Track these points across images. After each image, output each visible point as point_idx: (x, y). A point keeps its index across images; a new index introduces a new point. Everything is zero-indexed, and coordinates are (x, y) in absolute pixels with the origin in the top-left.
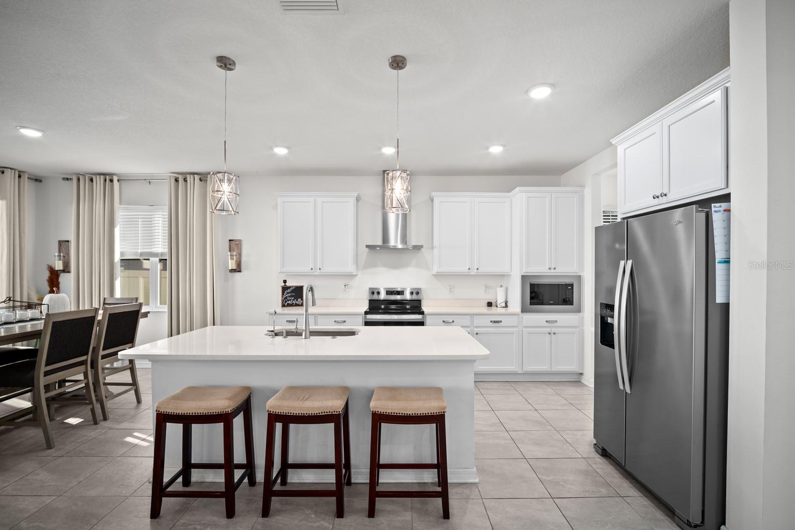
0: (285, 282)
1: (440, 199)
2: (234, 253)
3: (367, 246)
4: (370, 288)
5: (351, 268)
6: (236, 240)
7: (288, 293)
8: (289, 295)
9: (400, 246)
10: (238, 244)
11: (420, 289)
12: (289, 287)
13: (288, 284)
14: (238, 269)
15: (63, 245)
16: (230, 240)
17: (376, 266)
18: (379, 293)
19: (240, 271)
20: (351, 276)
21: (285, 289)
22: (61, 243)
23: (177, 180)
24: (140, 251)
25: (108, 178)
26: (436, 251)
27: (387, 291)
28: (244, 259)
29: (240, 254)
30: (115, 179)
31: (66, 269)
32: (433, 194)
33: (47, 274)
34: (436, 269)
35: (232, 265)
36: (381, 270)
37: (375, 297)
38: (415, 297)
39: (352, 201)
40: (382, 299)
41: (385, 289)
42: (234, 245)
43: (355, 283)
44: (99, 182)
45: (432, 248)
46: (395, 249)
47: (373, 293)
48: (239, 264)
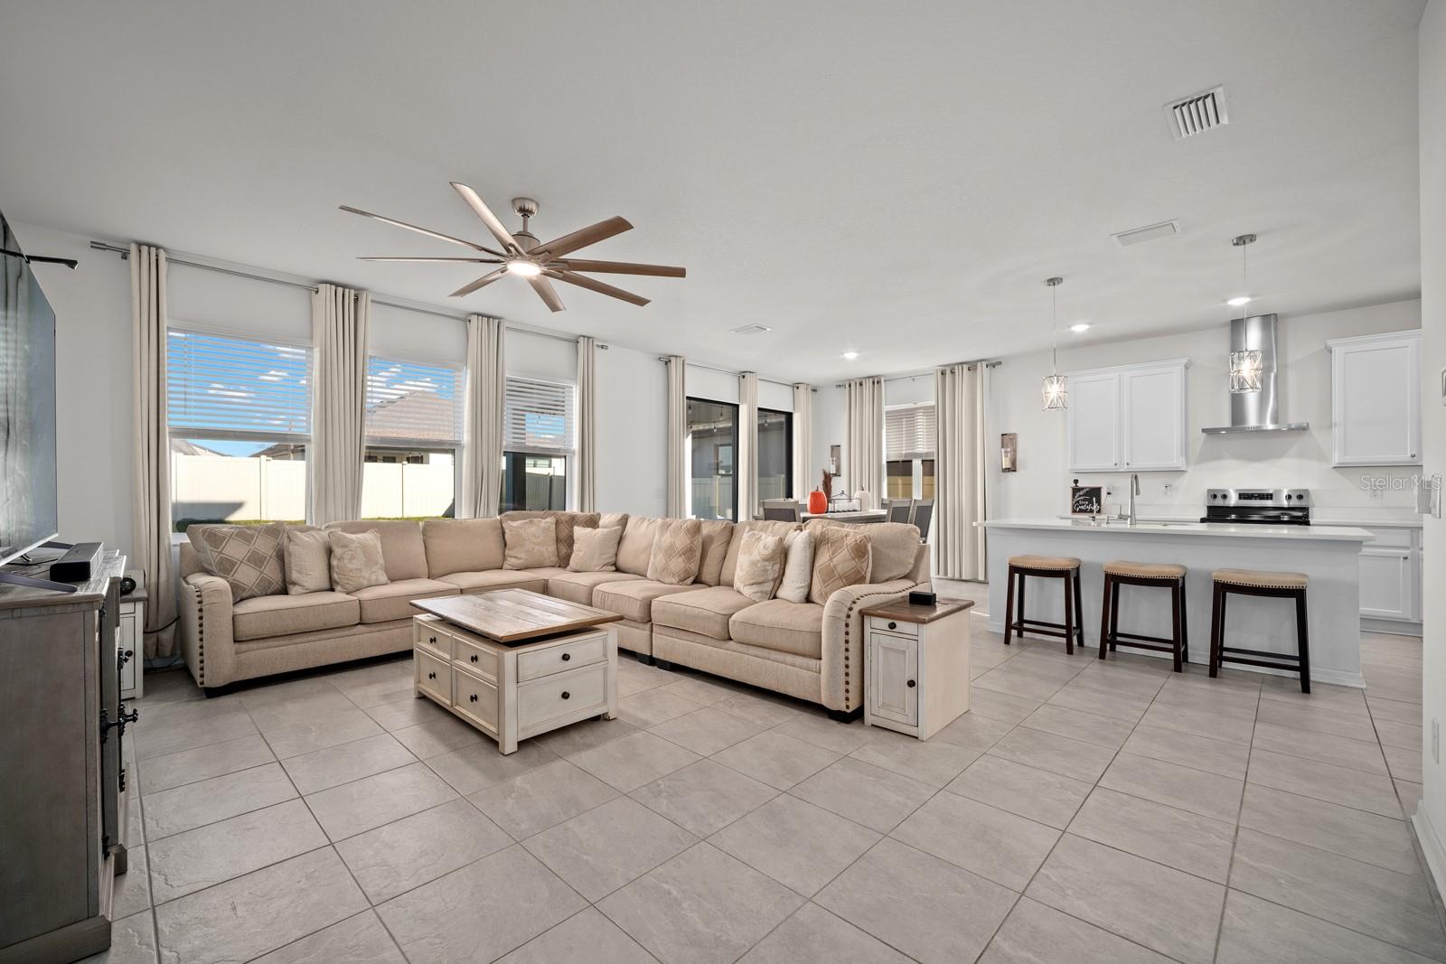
0: (1076, 481)
1: (1340, 350)
2: (1009, 450)
3: (1204, 430)
4: (1208, 490)
5: (1177, 461)
6: (1010, 434)
7: (1080, 496)
8: (1082, 498)
9: (1270, 426)
10: (1012, 439)
11: (1307, 491)
12: (1083, 489)
13: (1080, 485)
14: (1012, 469)
15: (835, 449)
16: (1003, 435)
17: (1219, 457)
18: (1225, 497)
19: (1015, 471)
20: (1179, 472)
21: (1076, 490)
22: (833, 447)
23: (943, 373)
24: (904, 452)
25: (876, 381)
26: (1337, 431)
27: (1240, 494)
28: (1020, 456)
29: (1015, 451)
30: (883, 380)
31: (837, 474)
32: (1330, 343)
33: (822, 478)
34: (1337, 459)
35: (1006, 464)
36: (1228, 463)
37: (1219, 502)
38: (1295, 502)
39: (1177, 372)
40: (1232, 505)
41: (1236, 491)
42: (1008, 440)
43: (1184, 481)
44: (868, 385)
45: (1330, 427)
46: (1259, 432)
47: (1215, 496)
48: (1014, 462)
